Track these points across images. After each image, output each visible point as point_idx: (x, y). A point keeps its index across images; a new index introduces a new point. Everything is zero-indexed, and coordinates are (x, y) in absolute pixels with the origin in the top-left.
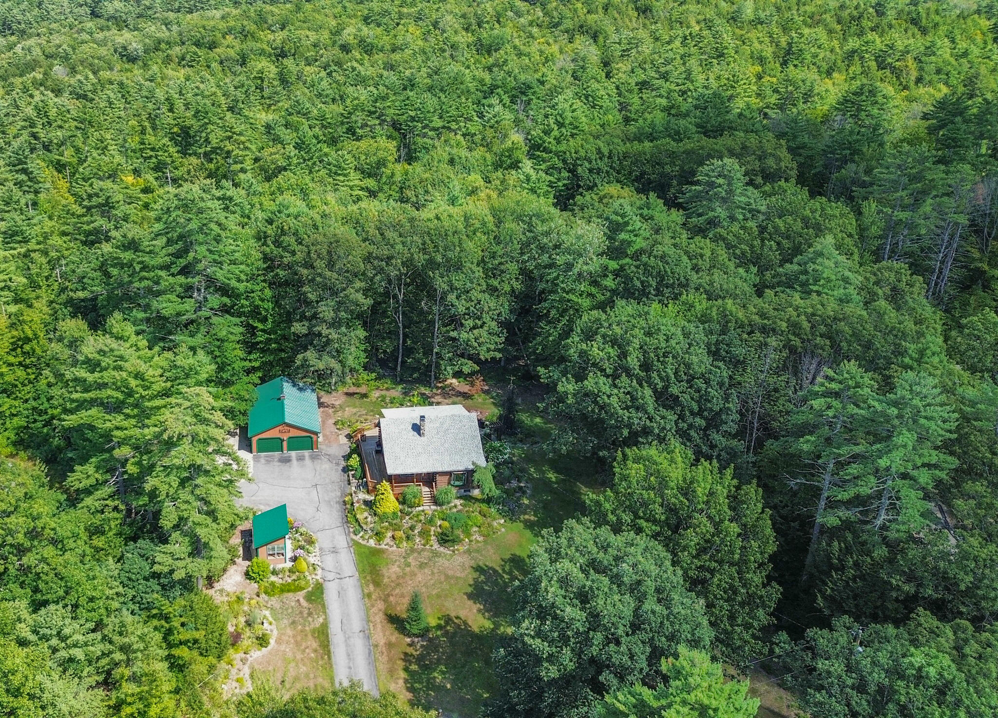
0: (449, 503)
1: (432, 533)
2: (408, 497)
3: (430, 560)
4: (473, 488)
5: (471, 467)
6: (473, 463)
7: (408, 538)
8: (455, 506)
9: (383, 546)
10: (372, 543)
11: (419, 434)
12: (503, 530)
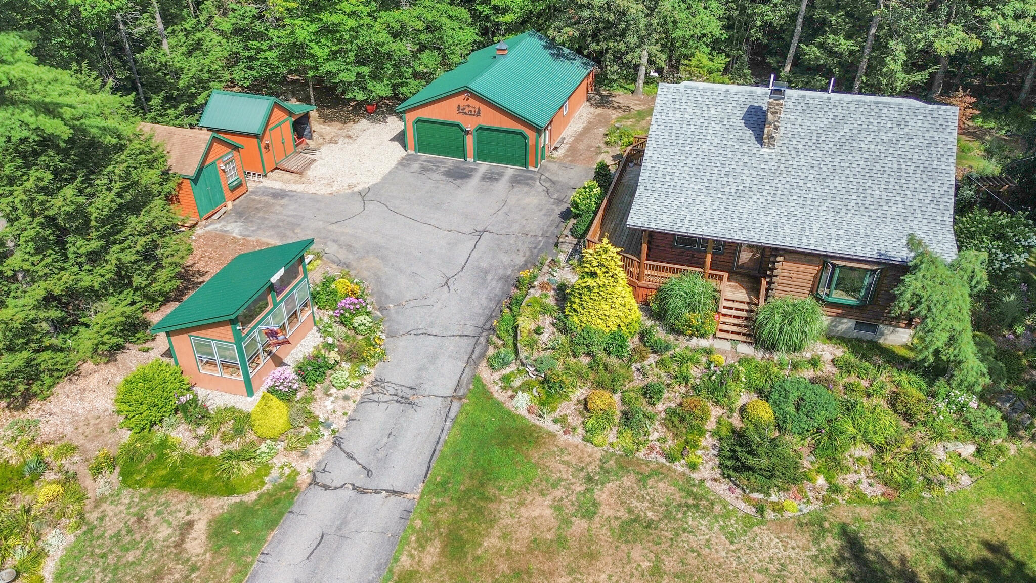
0: (796, 348)
1: (711, 425)
2: (675, 303)
3: (668, 515)
4: (895, 321)
5: (900, 253)
6: (912, 242)
7: (627, 418)
8: (814, 363)
9: (547, 424)
10: (522, 403)
11: (760, 139)
12: (965, 480)
